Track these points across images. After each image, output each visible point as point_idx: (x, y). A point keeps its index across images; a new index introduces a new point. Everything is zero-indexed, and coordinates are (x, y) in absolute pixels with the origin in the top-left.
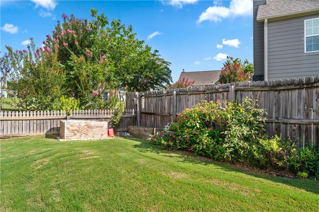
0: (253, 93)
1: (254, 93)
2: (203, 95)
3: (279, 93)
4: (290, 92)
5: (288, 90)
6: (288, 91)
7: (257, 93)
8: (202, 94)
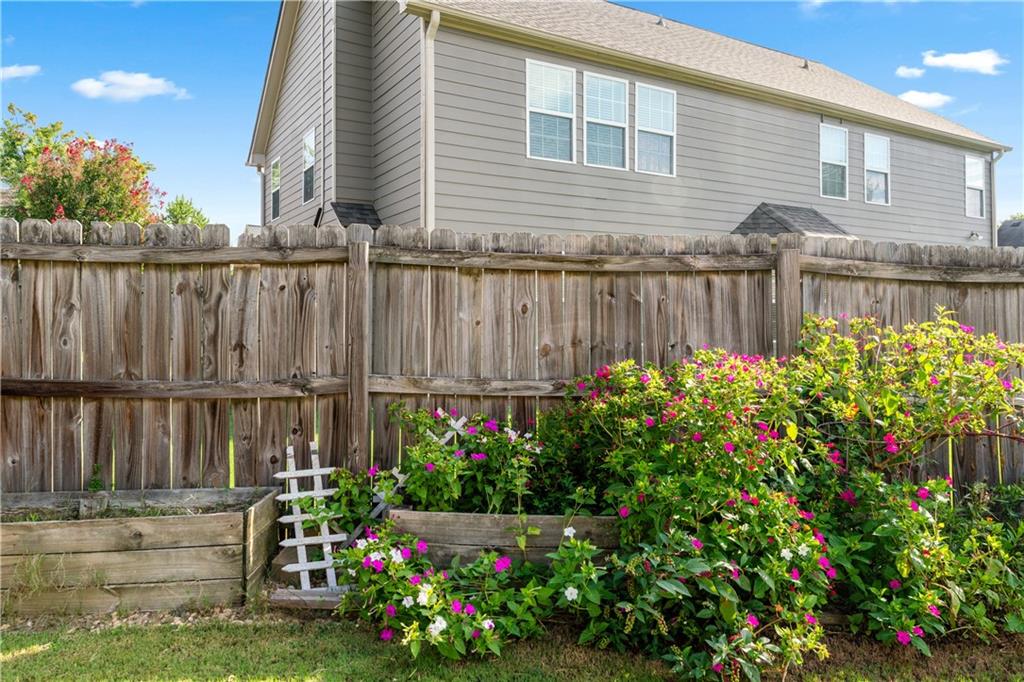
0: (867, 291)
1: (872, 290)
2: (572, 279)
3: (965, 294)
4: (999, 293)
5: (993, 285)
6: (993, 290)
7: (885, 291)
8: (569, 272)
